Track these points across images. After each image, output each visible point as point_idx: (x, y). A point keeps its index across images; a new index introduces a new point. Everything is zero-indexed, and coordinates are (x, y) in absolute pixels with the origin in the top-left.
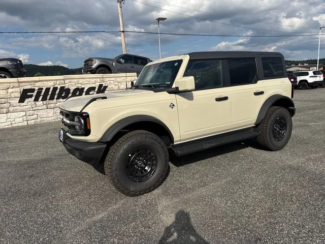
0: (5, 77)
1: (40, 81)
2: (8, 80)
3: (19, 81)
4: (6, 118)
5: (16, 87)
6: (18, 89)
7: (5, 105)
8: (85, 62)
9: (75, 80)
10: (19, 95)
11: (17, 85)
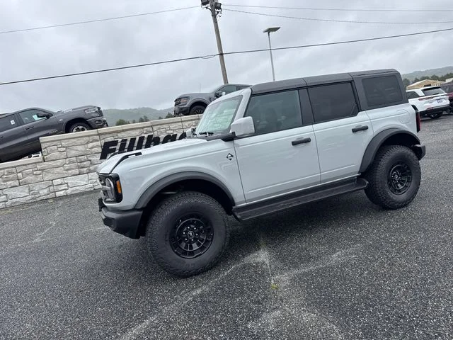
0: (83, 130)
1: (123, 131)
2: (87, 132)
3: (100, 132)
4: (86, 179)
5: (97, 141)
6: (99, 143)
7: (85, 163)
8: (176, 101)
9: (164, 126)
10: (100, 150)
11: (97, 137)
